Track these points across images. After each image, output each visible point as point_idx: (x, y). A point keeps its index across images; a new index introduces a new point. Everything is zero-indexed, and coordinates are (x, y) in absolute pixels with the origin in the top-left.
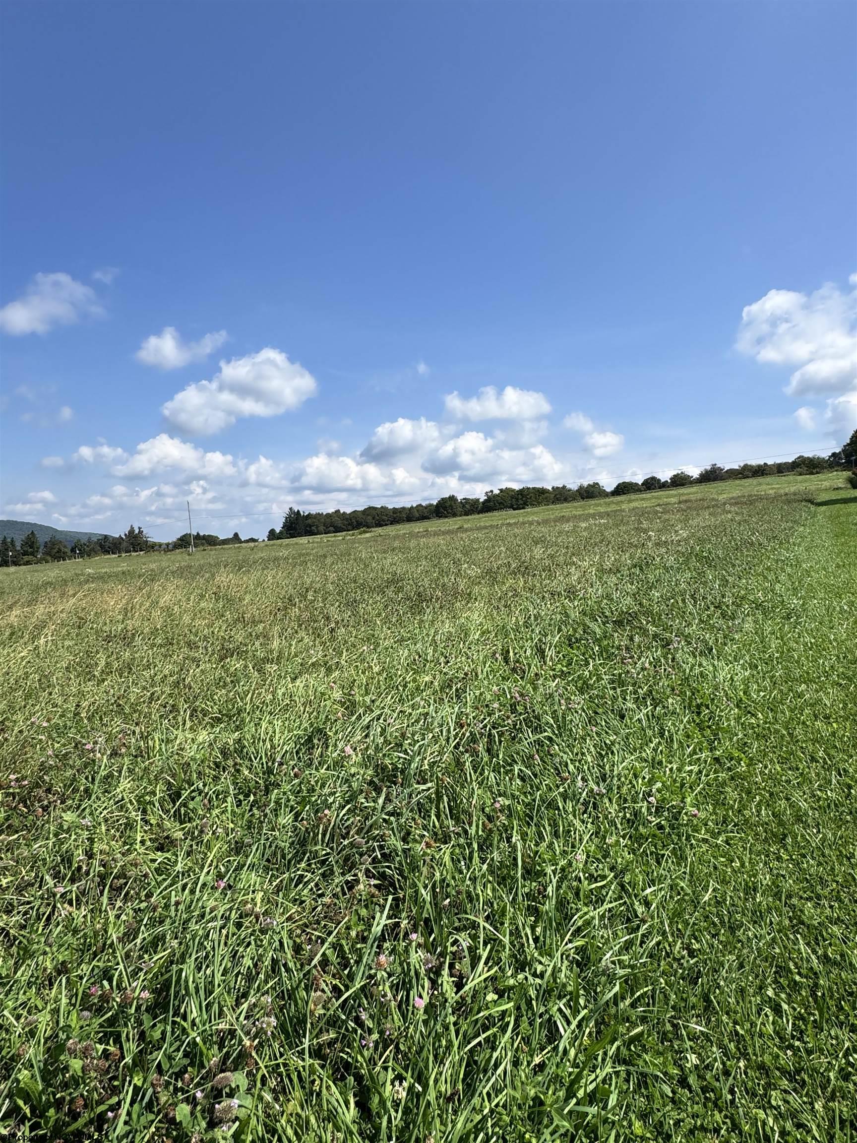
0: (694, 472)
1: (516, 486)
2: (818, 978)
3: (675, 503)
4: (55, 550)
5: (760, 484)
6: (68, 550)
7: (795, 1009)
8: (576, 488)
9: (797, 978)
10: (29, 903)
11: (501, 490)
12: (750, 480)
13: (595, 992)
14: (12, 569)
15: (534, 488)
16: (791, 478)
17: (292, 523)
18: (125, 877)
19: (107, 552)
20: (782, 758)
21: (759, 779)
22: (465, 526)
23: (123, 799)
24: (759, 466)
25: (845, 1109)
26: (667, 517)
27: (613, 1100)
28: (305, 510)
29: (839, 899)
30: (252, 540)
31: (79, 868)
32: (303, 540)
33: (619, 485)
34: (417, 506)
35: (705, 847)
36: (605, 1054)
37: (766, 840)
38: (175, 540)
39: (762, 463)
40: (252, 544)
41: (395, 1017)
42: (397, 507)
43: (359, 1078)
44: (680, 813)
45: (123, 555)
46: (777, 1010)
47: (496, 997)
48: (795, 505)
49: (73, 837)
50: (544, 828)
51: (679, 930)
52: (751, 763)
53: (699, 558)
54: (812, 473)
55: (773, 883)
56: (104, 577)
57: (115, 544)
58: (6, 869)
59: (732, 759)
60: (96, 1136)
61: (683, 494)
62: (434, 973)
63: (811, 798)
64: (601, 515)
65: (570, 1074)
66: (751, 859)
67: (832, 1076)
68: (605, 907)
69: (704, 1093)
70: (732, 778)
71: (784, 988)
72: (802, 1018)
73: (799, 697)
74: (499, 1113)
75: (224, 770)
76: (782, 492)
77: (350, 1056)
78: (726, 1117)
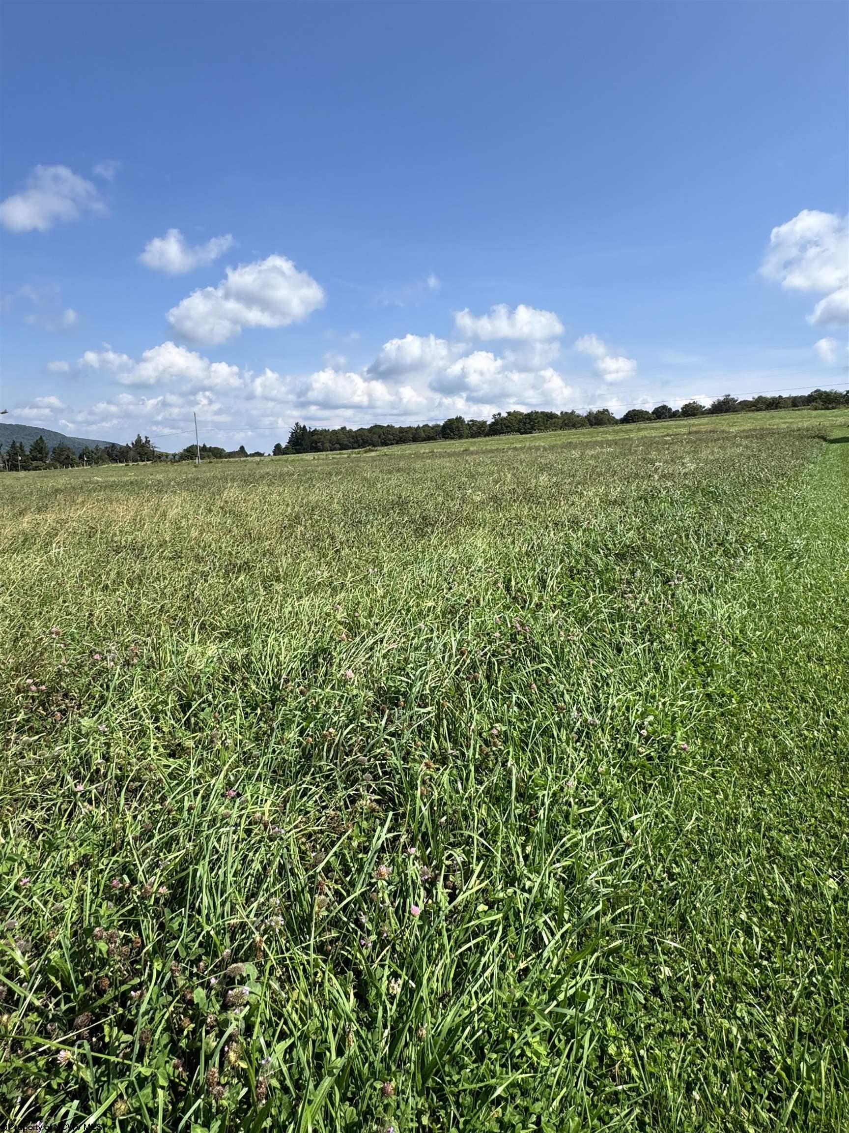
0: (706, 402)
1: (525, 410)
2: (789, 905)
3: (684, 434)
4: (63, 457)
5: (773, 418)
6: (76, 457)
7: (765, 932)
8: (585, 415)
9: (770, 904)
10: (51, 800)
11: (509, 413)
12: (763, 413)
13: (579, 908)
14: (22, 474)
15: (542, 413)
16: (805, 412)
17: (297, 439)
18: (140, 780)
19: (115, 461)
20: (773, 697)
21: (748, 716)
22: (471, 449)
23: (137, 707)
24: (774, 399)
25: (805, 1024)
26: (675, 448)
27: (590, 1005)
28: (312, 425)
29: (816, 834)
31: (98, 770)
32: (309, 456)
33: (629, 412)
34: (424, 426)
35: (691, 779)
36: (585, 963)
37: (750, 775)
38: (181, 451)
39: (777, 396)
40: (257, 459)
41: (393, 921)
42: (403, 426)
43: (358, 973)
44: (669, 746)
45: (131, 464)
46: (748, 932)
47: (486, 908)
48: (807, 441)
49: (91, 741)
50: (540, 756)
51: (660, 854)
52: (742, 700)
53: (706, 492)
54: (827, 409)
55: (754, 816)
56: (112, 486)
57: (122, 453)
58: (30, 767)
59: (723, 696)
60: (121, 1011)
61: (693, 425)
62: (429, 884)
63: (797, 736)
64: (609, 443)
65: (552, 979)
66: (734, 792)
67: (795, 993)
68: (593, 831)
69: (674, 1001)
70: (722, 714)
71: (756, 912)
72: (771, 940)
73: (794, 638)
74: (485, 1010)
75: (233, 684)
76: (795, 426)
77: (350, 953)
78: (693, 1024)
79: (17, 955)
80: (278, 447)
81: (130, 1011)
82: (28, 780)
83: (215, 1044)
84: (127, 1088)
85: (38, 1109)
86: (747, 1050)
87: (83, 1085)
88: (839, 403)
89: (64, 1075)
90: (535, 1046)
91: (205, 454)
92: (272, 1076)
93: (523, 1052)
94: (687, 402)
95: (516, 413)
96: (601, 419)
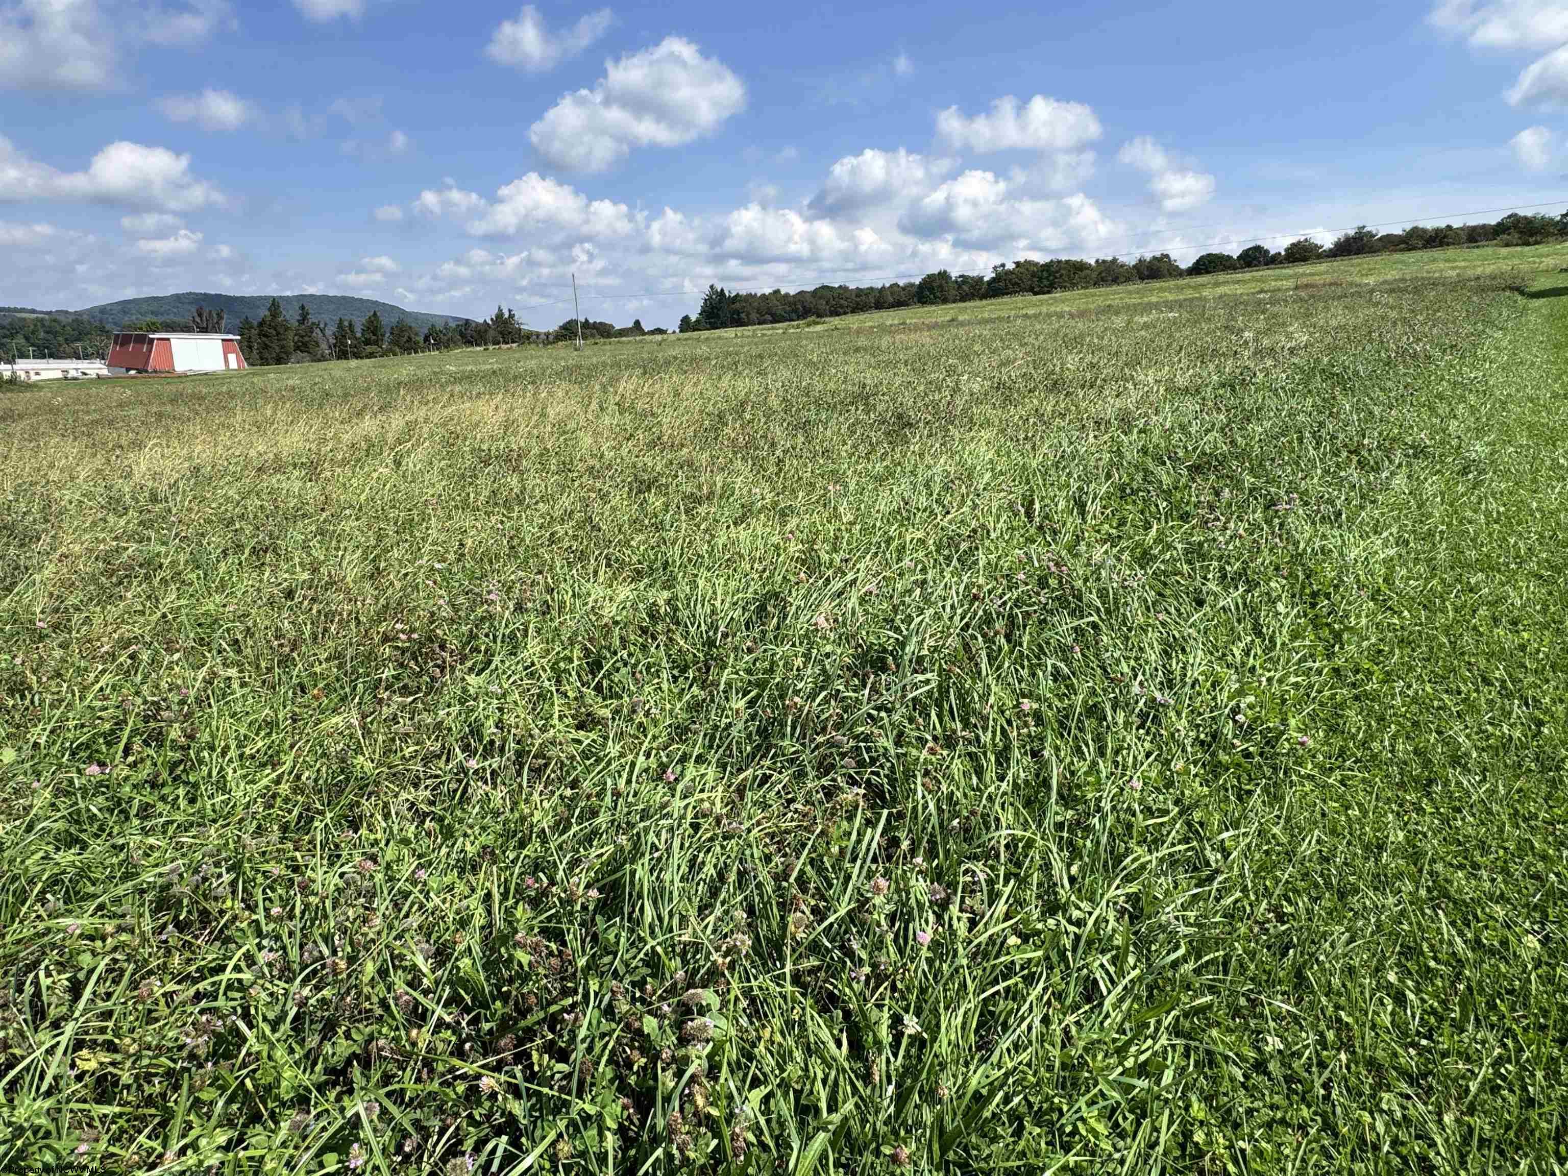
0: (1326, 239)
1: (1041, 258)
2: (1463, 966)
3: (1288, 289)
4: (404, 340)
5: (1434, 260)
6: (421, 339)
7: (1423, 1001)
8: (1133, 263)
9: (1432, 964)
10: (437, 777)
11: (1018, 264)
12: (1418, 254)
13: (1149, 951)
14: (353, 363)
15: (1067, 262)
16: (1489, 250)
17: (713, 308)
18: (544, 757)
19: (469, 343)
20: (1436, 676)
21: (1398, 701)
22: (960, 318)
23: (533, 664)
24: (1438, 231)
25: (1487, 1127)
26: (1276, 309)
27: (1168, 1077)
28: (732, 289)
29: (1505, 871)
30: (659, 331)
31: (492, 742)
32: (729, 333)
33: (1202, 258)
34: (892, 286)
35: (1308, 787)
36: (1159, 1022)
37: (1402, 785)
38: (556, 328)
39: (1443, 225)
40: (659, 337)
41: (891, 950)
42: (861, 287)
43: (847, 1014)
44: (1277, 738)
45: (491, 347)
46: (1400, 999)
47: (1019, 941)
48: (1492, 295)
49: (482, 705)
50: (1087, 745)
51: (1266, 888)
52: (1388, 678)
53: (1328, 375)
54: (1528, 244)
55: (1408, 842)
56: (469, 378)
57: (479, 332)
58: (407, 734)
59: (1357, 672)
60: (551, 1036)
61: (1304, 275)
62: (939, 906)
63: (1477, 733)
64: (1170, 305)
65: (1114, 1041)
66: (1376, 807)
67: (1473, 1087)
68: (1164, 851)
69: (1286, 1082)
70: (1356, 698)
71: (1410, 973)
72: (1434, 1012)
73: (1471, 591)
74: (1023, 1072)
75: (654, 638)
76: (1470, 273)
77: (835, 987)
78: (1315, 1113)
79: (420, 960)
80: (685, 321)
81: (561, 1036)
82: (407, 753)
83: (672, 1084)
84: (567, 1127)
85: (460, 1142)
86: (1398, 1154)
87: (512, 1119)
88: (1548, 235)
89: (487, 1104)
90: (1092, 1121)
91: (588, 332)
92: (748, 1128)
93: (1075, 1127)
94: (1294, 240)
95: (1028, 263)
96: (1158, 270)
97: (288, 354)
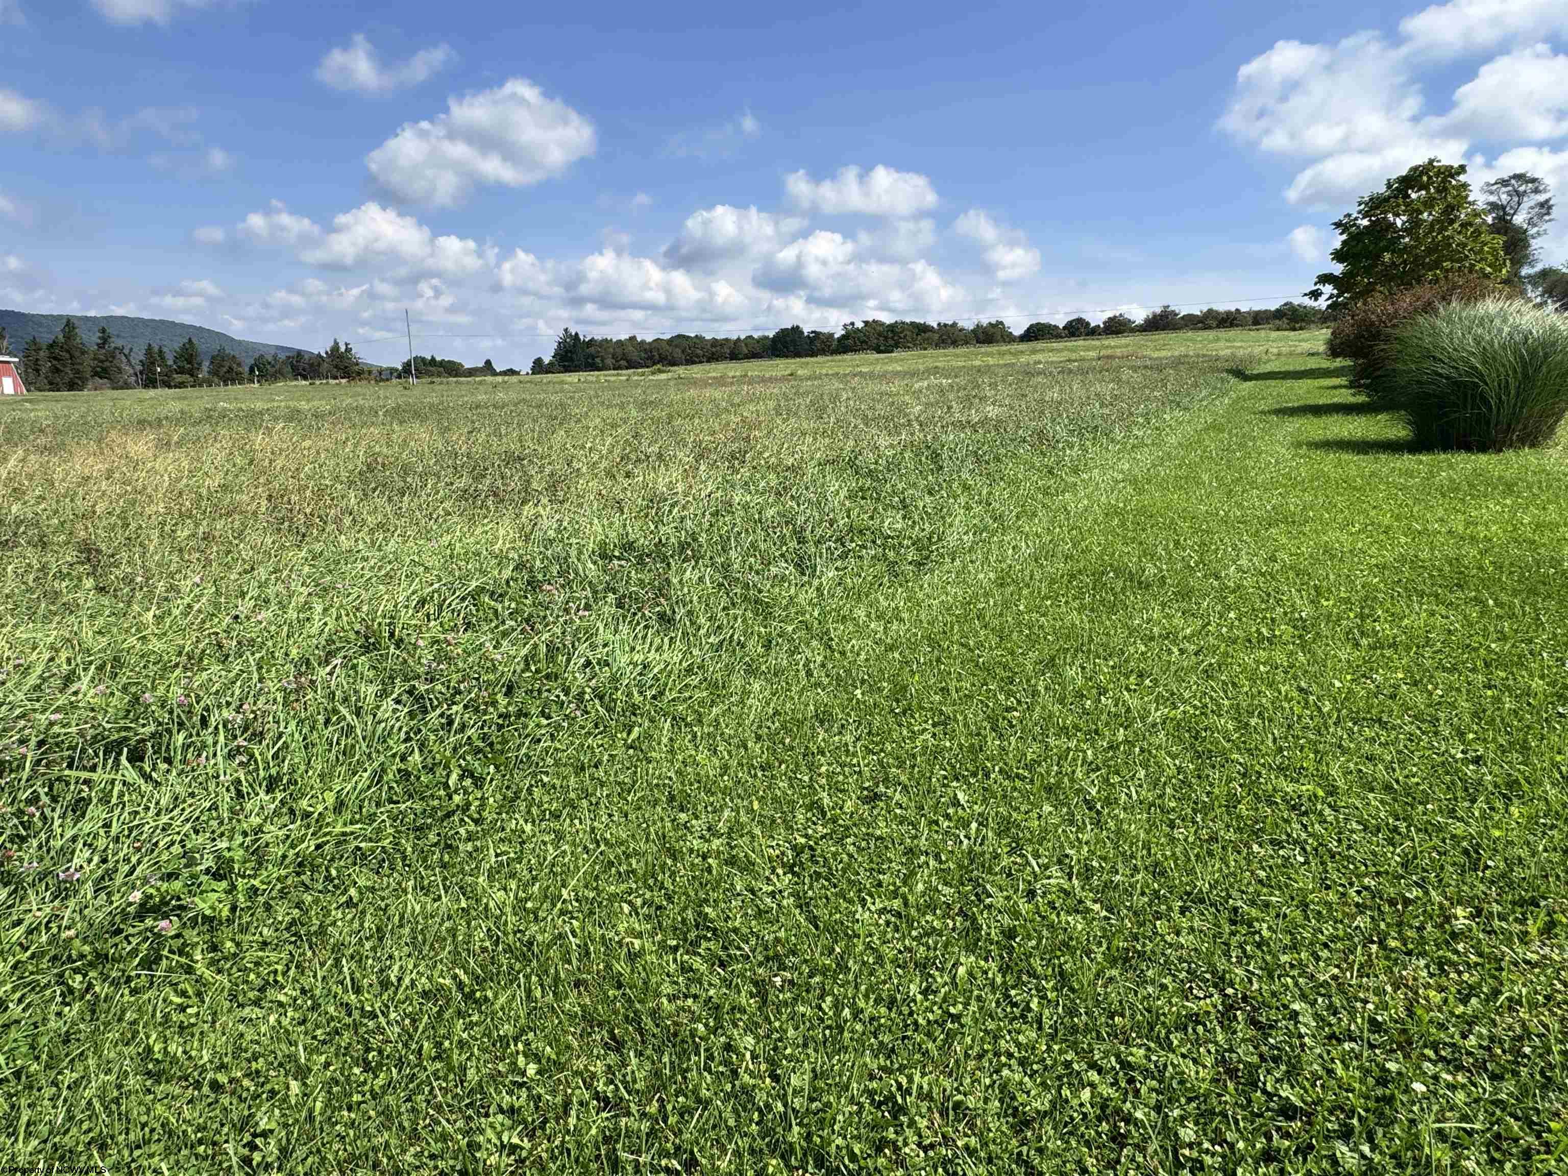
1: (887, 318)
4: (224, 370)
6: (244, 370)
8: (972, 328)
11: (866, 323)
14: (161, 392)
17: (566, 352)
19: (298, 376)
24: (1228, 313)
28: (587, 333)
30: (511, 372)
33: (1032, 326)
34: (747, 338)
39: (1233, 309)
40: (511, 378)
42: (717, 337)
45: (318, 382)
54: (1294, 329)
80: (538, 362)
88: (1313, 323)
91: (434, 369)
95: (875, 323)
96: (992, 335)
97: (84, 381)
